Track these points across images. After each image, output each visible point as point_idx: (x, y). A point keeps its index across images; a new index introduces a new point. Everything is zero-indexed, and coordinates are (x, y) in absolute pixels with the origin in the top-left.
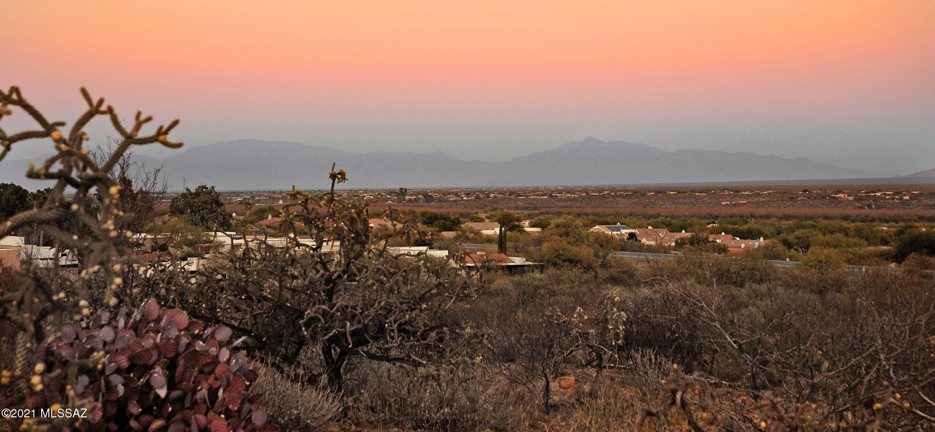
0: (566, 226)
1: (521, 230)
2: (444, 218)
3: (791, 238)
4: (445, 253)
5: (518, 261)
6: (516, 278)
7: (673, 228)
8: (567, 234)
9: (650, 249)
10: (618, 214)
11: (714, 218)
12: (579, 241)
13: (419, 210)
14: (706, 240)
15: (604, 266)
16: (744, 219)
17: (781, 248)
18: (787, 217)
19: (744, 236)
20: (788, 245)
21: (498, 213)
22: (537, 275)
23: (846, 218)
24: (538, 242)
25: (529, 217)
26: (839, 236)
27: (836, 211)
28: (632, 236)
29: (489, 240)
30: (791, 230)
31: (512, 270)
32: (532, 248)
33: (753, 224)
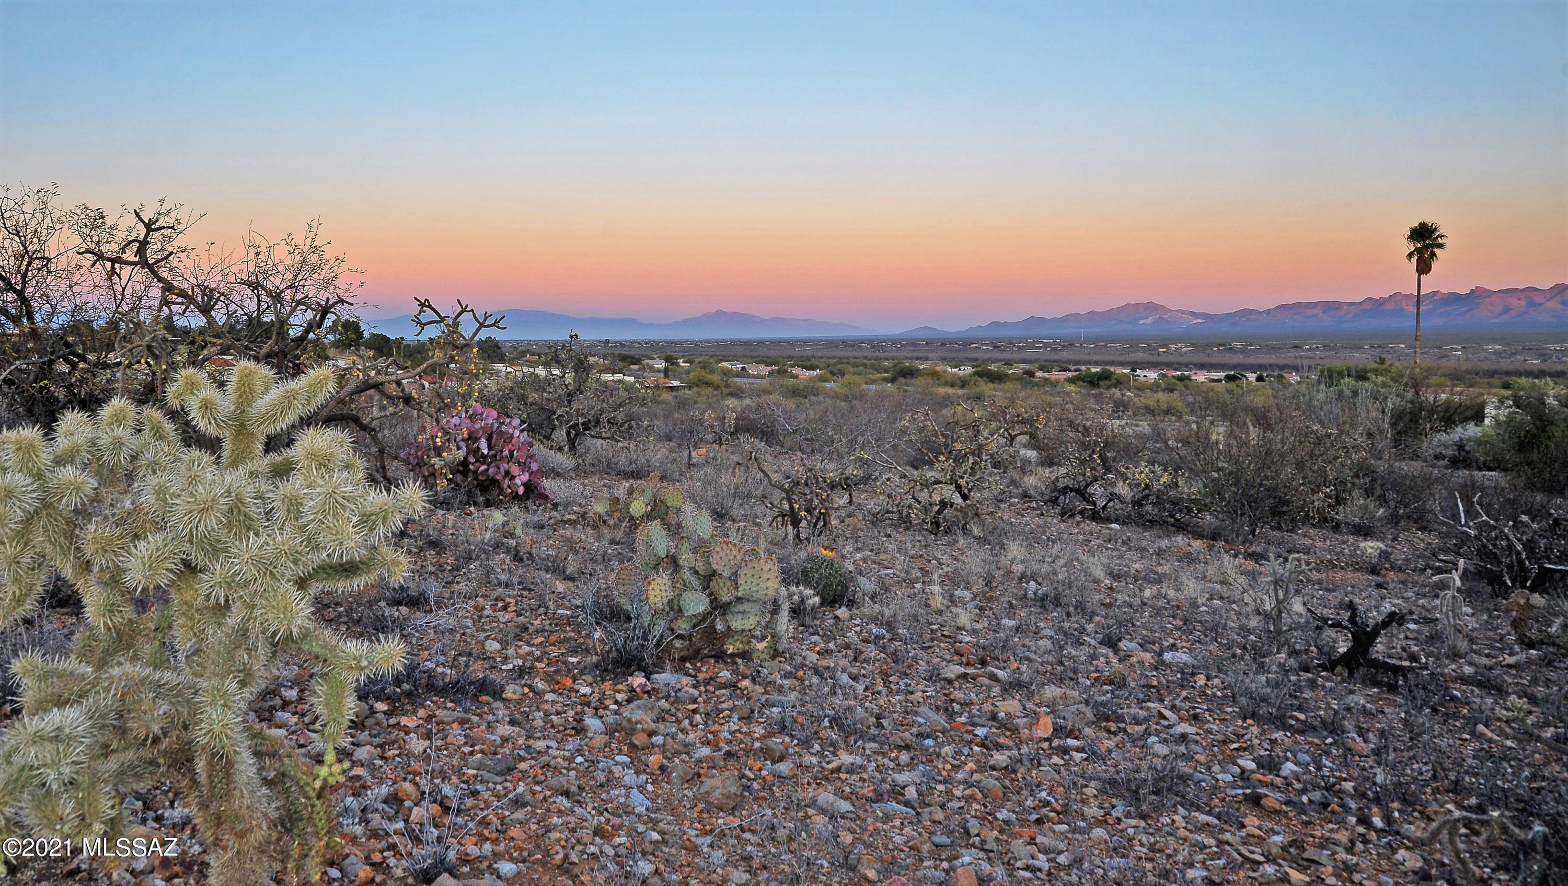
0: (704, 362)
1: (677, 364)
2: (631, 357)
3: (835, 369)
4: (632, 379)
5: (676, 383)
6: (674, 394)
7: (767, 364)
8: (705, 368)
9: (753, 376)
10: (735, 356)
11: (791, 358)
12: (712, 371)
13: (617, 353)
14: (786, 371)
15: (727, 386)
16: (809, 359)
17: (829, 375)
18: (834, 357)
19: (809, 368)
20: (833, 374)
21: (664, 355)
22: (687, 391)
23: (866, 358)
24: (688, 372)
25: (683, 357)
26: (861, 368)
27: (860, 354)
28: (743, 368)
29: (659, 371)
30: (835, 365)
31: (672, 388)
32: (684, 376)
33: (814, 362)
